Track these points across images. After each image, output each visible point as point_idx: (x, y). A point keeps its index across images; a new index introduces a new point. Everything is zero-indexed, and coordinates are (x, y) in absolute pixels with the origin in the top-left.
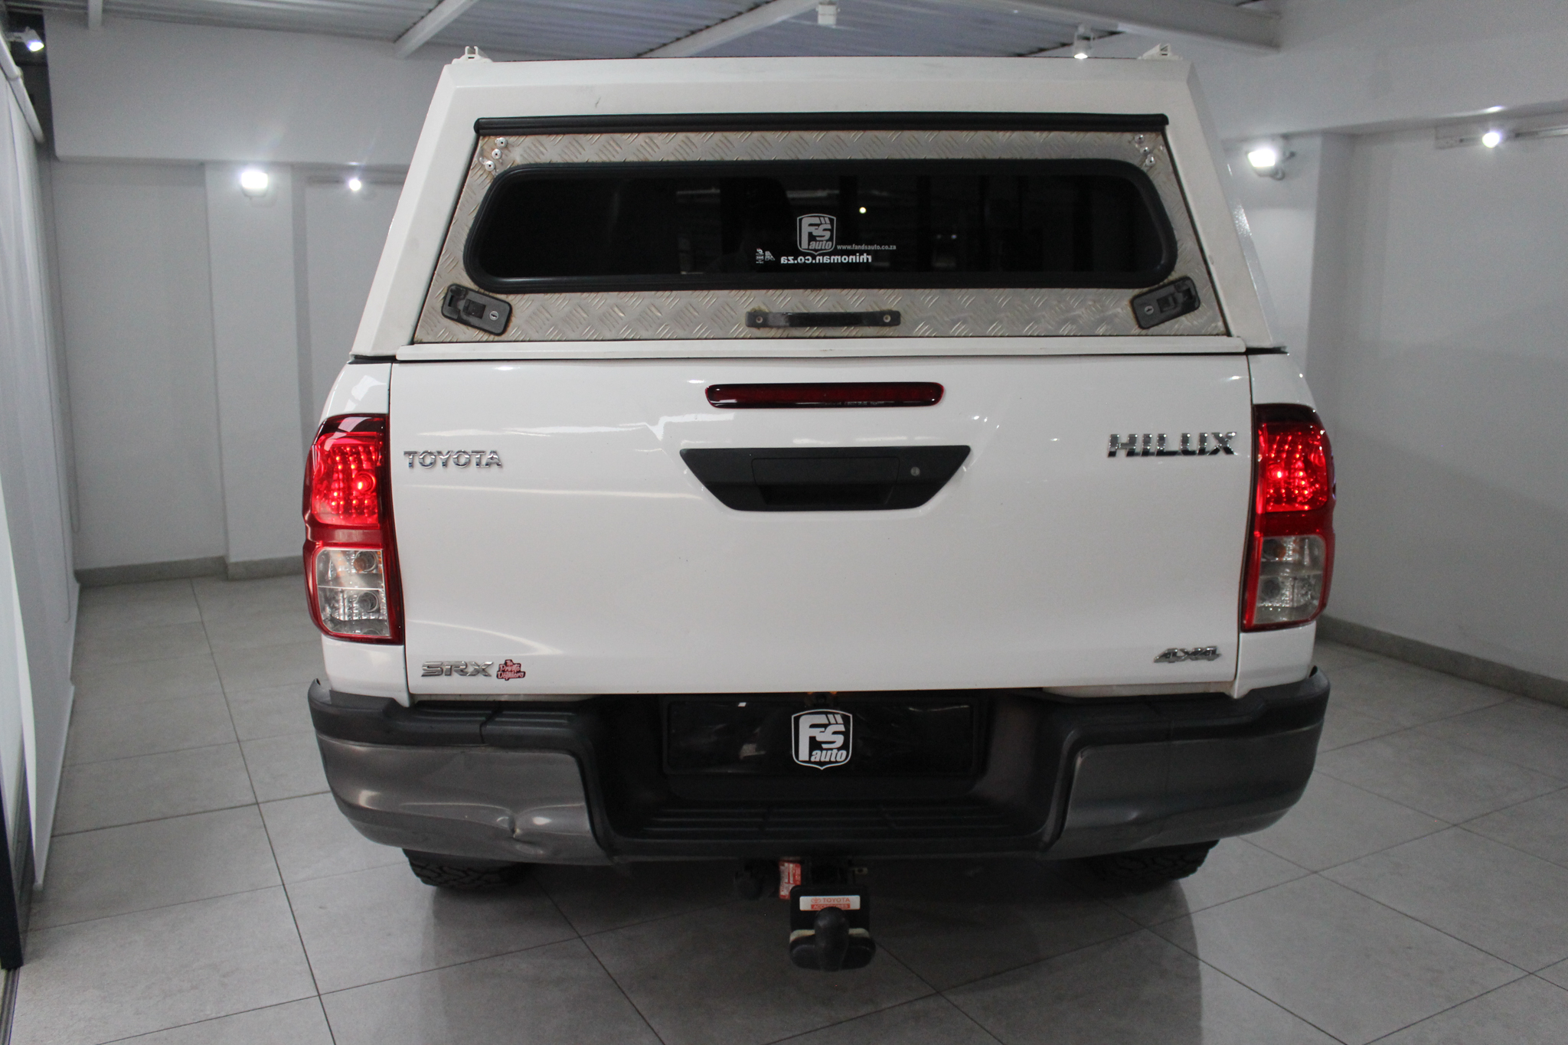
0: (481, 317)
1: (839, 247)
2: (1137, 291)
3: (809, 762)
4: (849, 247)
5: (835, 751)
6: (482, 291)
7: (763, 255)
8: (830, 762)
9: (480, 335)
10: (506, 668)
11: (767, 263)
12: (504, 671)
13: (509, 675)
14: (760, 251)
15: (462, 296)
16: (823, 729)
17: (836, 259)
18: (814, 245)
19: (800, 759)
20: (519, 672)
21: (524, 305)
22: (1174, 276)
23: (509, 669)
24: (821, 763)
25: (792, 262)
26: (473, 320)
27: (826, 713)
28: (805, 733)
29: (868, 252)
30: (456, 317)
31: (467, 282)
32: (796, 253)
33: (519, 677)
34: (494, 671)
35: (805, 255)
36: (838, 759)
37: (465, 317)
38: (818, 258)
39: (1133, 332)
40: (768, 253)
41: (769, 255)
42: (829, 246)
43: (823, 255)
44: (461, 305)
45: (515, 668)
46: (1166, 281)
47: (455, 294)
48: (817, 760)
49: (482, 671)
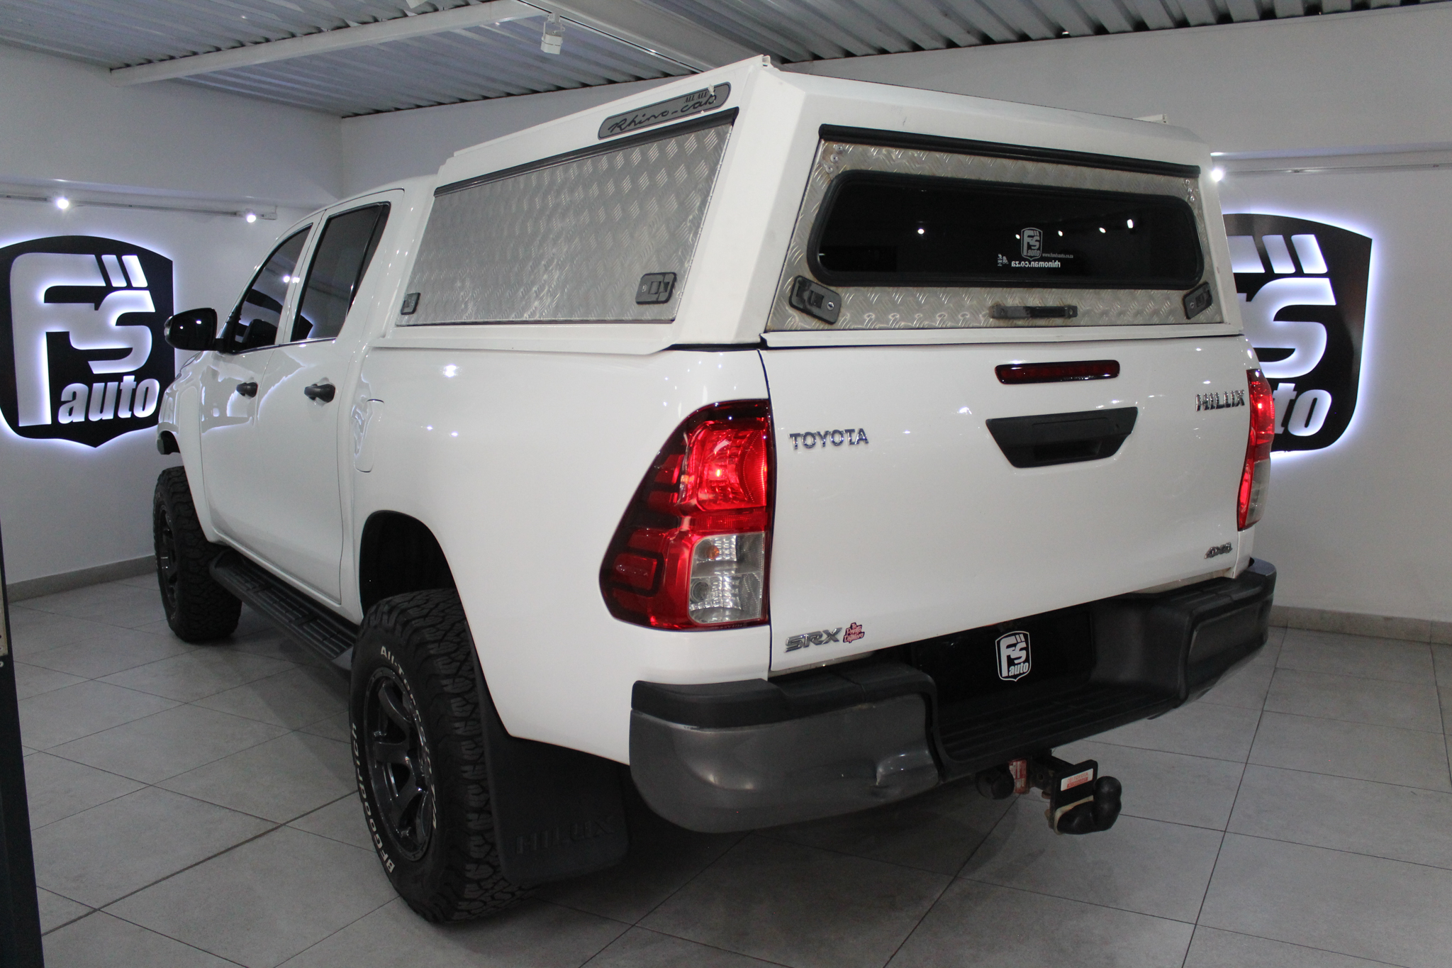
0: (819, 306)
1: (1044, 255)
2: (1185, 292)
3: (1008, 677)
4: (1049, 255)
5: (1022, 664)
6: (820, 283)
7: (1002, 260)
8: (1020, 674)
9: (815, 323)
10: (851, 631)
11: (1004, 265)
12: (849, 634)
13: (853, 637)
14: (1000, 256)
15: (806, 288)
16: (1014, 648)
17: (1042, 264)
18: (1031, 253)
19: (1003, 676)
20: (860, 633)
21: (849, 295)
22: (1201, 281)
23: (854, 632)
24: (1015, 676)
25: (1018, 266)
26: (815, 310)
27: (1015, 634)
28: (1005, 652)
29: (1060, 260)
30: (801, 307)
31: (809, 275)
32: (1021, 259)
33: (860, 638)
34: (841, 636)
35: (1025, 260)
36: (1025, 671)
37: (809, 307)
38: (1032, 263)
39: (1184, 322)
40: (1005, 258)
41: (1005, 260)
42: (1037, 254)
43: (1035, 261)
44: (806, 295)
45: (857, 630)
46: (1198, 285)
47: (801, 285)
48: (1013, 674)
49: (832, 637)
